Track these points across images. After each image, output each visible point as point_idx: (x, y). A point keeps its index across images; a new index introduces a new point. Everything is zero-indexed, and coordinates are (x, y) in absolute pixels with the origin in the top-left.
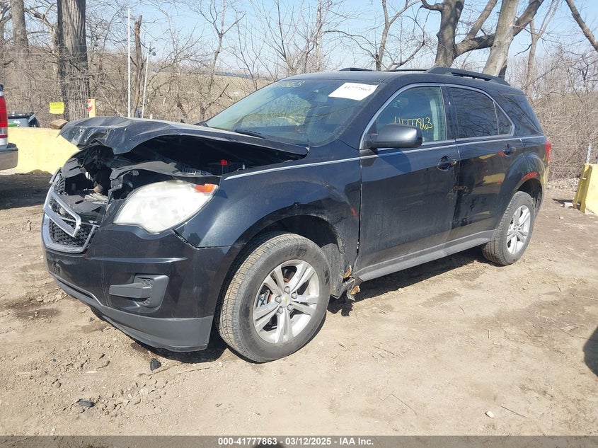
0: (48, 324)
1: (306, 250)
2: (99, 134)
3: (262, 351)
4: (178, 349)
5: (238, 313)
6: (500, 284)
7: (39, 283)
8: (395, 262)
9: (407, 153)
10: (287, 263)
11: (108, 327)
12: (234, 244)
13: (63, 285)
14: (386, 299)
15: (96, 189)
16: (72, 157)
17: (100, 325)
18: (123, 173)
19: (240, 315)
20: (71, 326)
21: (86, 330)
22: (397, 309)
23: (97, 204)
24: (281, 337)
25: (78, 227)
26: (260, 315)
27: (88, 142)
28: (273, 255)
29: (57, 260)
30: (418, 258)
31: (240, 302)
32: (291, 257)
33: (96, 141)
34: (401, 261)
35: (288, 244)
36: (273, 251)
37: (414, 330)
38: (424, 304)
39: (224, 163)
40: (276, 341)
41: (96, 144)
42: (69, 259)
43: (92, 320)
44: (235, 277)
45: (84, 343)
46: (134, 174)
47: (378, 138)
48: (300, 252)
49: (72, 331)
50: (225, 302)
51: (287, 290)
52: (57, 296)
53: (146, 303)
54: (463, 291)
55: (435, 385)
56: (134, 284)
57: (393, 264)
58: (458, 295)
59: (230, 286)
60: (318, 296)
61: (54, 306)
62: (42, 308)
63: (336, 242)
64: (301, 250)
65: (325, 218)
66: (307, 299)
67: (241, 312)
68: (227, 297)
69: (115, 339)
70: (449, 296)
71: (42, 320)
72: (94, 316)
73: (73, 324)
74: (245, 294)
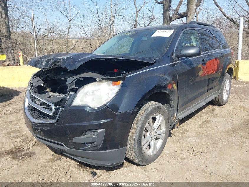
0: (31, 160)
1: (160, 108)
2: (56, 61)
3: (147, 160)
4: (110, 165)
5: (137, 144)
6: (224, 114)
7: (18, 140)
8: (189, 109)
9: (191, 59)
10: (153, 116)
11: (62, 158)
12: (134, 109)
13: (42, 140)
14: (183, 127)
15: (48, 90)
16: (34, 76)
17: (57, 157)
18: (75, 80)
19: (138, 144)
20: (43, 160)
21: (52, 161)
22: (190, 131)
23: (61, 97)
24: (153, 152)
25: (53, 110)
26: (145, 143)
27: (50, 66)
28: (149, 113)
29: (40, 128)
30: (196, 106)
31: (137, 138)
32: (155, 113)
33: (55, 65)
34: (191, 109)
35: (153, 107)
36: (148, 111)
37: (203, 139)
38: (200, 127)
39: (116, 71)
40: (151, 154)
41: (56, 66)
42: (47, 127)
43: (52, 155)
44: (133, 125)
45: (54, 168)
46: (80, 80)
47: (181, 52)
48: (158, 110)
49: (45, 162)
50: (129, 139)
51: (153, 129)
52: (30, 145)
53: (93, 145)
54: (211, 119)
55: (227, 164)
56: (86, 135)
57: (188, 110)
58: (211, 121)
59: (131, 130)
60: (165, 130)
61: (30, 150)
62: (25, 152)
63: (169, 103)
64: (159, 109)
65: (167, 92)
66: (161, 132)
67: (138, 143)
68: (130, 136)
69: (69, 163)
70: (207, 122)
71: (27, 159)
72: (53, 153)
73: (44, 158)
74: (139, 134)
